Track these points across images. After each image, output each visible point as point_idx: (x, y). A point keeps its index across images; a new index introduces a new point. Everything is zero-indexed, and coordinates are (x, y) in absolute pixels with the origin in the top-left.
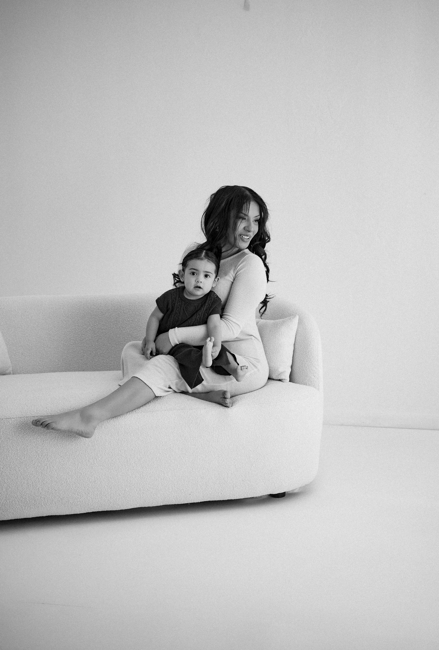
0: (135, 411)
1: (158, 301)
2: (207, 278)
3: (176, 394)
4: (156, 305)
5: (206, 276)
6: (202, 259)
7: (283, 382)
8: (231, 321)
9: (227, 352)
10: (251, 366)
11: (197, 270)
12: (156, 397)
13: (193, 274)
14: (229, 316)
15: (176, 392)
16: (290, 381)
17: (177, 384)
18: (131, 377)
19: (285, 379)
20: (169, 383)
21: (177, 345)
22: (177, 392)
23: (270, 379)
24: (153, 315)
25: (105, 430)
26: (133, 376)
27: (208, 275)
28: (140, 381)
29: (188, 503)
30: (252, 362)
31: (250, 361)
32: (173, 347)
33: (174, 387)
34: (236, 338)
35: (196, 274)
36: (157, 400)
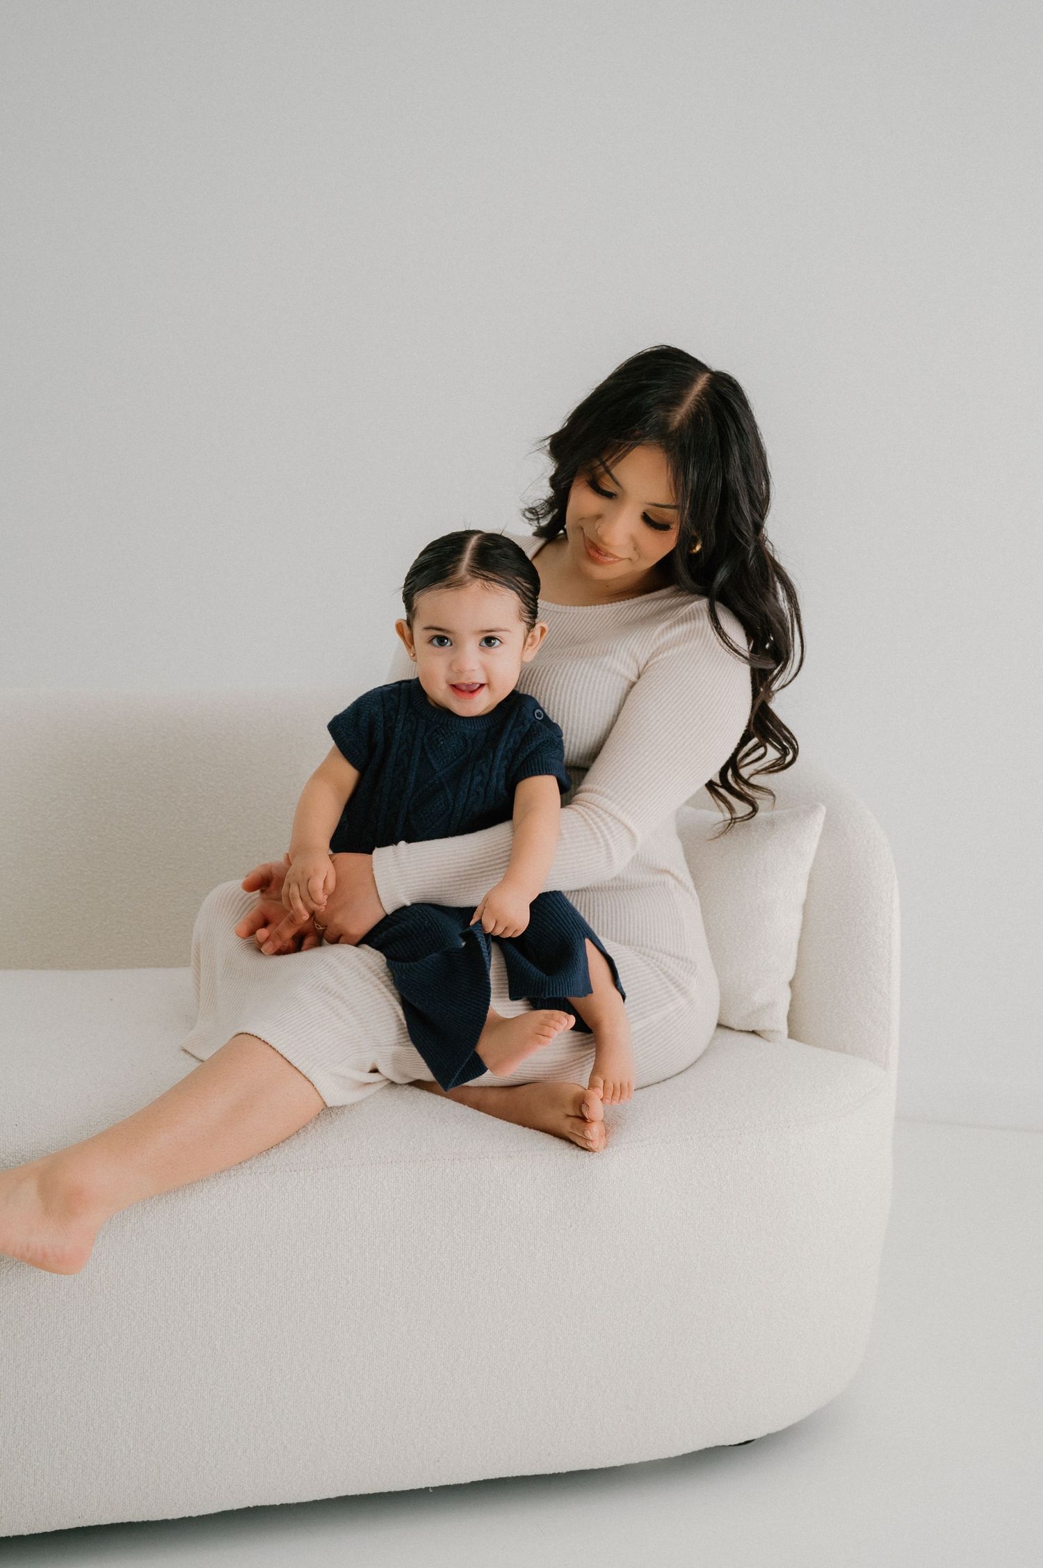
0: (251, 1168)
1: (337, 727)
2: (492, 650)
3: (396, 1092)
4: (331, 743)
5: (489, 641)
6: (460, 584)
7: (766, 1042)
8: (606, 812)
9: (587, 941)
10: (667, 987)
11: (448, 632)
12: (327, 1111)
13: (441, 640)
14: (602, 795)
15: (393, 1083)
16: (791, 1036)
17: (396, 1059)
18: (234, 1034)
19: (772, 1031)
20: (370, 1059)
21: (405, 907)
22: (401, 1085)
23: (720, 1025)
24: (321, 773)
25: (134, 1238)
26: (241, 1030)
27: (494, 638)
28: (270, 1051)
29: (428, 1488)
30: (670, 971)
31: (661, 970)
32: (387, 915)
33: (387, 1071)
34: (615, 878)
35: (449, 643)
36: (331, 1123)
